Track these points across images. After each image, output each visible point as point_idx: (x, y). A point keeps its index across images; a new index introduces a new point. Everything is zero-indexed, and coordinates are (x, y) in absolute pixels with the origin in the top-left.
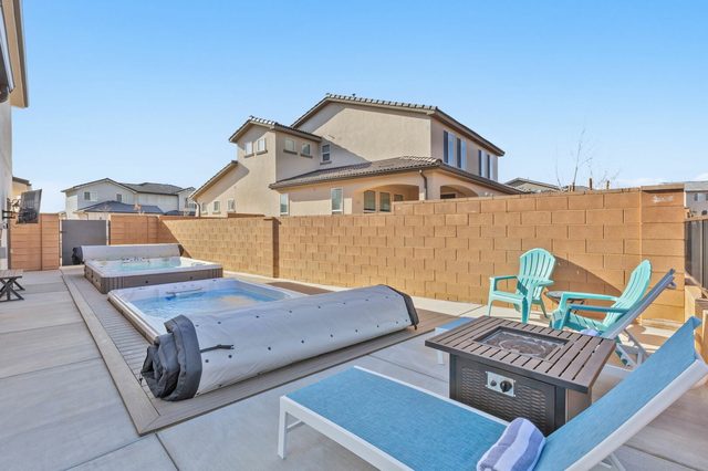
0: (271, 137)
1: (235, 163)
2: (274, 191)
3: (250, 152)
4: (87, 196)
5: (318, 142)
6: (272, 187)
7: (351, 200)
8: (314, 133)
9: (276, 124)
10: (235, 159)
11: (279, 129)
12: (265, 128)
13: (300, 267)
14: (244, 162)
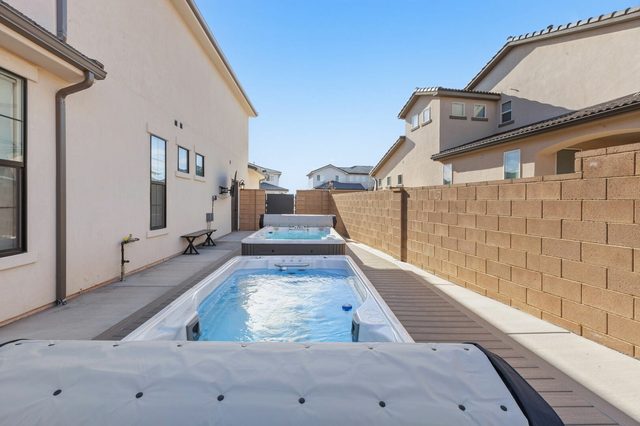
0: (436, 104)
1: (403, 139)
2: (438, 162)
3: (416, 125)
4: (319, 177)
5: (496, 101)
6: (435, 158)
7: (533, 164)
8: (491, 91)
9: (440, 89)
10: (403, 135)
11: (444, 94)
12: (429, 97)
13: (427, 254)
14: (411, 137)
